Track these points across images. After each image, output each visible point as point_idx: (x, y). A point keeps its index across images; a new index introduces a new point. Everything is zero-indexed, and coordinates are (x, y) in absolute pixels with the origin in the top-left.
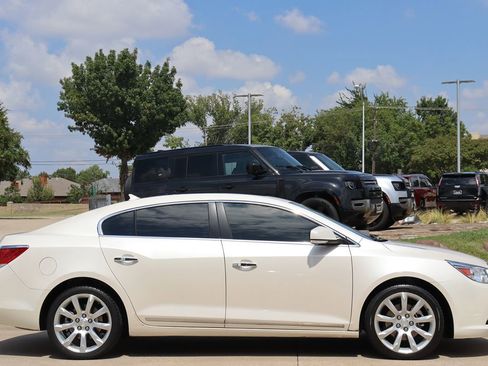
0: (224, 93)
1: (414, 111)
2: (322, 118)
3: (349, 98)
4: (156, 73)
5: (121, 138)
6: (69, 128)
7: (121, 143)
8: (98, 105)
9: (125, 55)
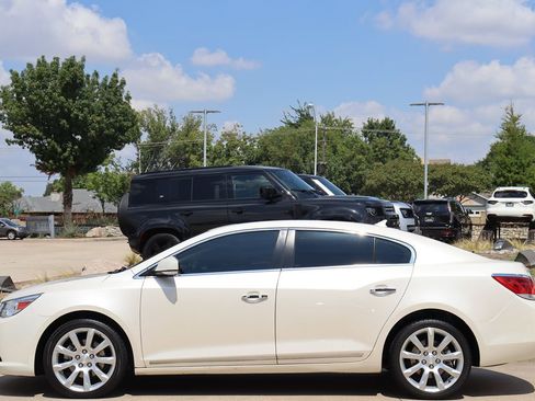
0: (160, 107)
1: (361, 133)
2: (266, 138)
3: (294, 118)
4: (104, 84)
5: (66, 154)
6: (7, 141)
7: (66, 159)
8: (41, 116)
9: (71, 63)
